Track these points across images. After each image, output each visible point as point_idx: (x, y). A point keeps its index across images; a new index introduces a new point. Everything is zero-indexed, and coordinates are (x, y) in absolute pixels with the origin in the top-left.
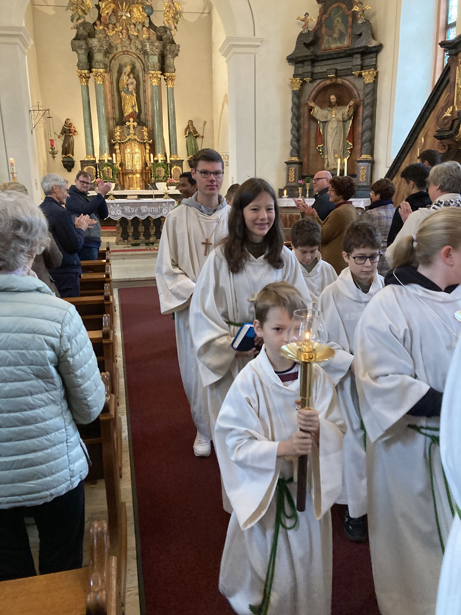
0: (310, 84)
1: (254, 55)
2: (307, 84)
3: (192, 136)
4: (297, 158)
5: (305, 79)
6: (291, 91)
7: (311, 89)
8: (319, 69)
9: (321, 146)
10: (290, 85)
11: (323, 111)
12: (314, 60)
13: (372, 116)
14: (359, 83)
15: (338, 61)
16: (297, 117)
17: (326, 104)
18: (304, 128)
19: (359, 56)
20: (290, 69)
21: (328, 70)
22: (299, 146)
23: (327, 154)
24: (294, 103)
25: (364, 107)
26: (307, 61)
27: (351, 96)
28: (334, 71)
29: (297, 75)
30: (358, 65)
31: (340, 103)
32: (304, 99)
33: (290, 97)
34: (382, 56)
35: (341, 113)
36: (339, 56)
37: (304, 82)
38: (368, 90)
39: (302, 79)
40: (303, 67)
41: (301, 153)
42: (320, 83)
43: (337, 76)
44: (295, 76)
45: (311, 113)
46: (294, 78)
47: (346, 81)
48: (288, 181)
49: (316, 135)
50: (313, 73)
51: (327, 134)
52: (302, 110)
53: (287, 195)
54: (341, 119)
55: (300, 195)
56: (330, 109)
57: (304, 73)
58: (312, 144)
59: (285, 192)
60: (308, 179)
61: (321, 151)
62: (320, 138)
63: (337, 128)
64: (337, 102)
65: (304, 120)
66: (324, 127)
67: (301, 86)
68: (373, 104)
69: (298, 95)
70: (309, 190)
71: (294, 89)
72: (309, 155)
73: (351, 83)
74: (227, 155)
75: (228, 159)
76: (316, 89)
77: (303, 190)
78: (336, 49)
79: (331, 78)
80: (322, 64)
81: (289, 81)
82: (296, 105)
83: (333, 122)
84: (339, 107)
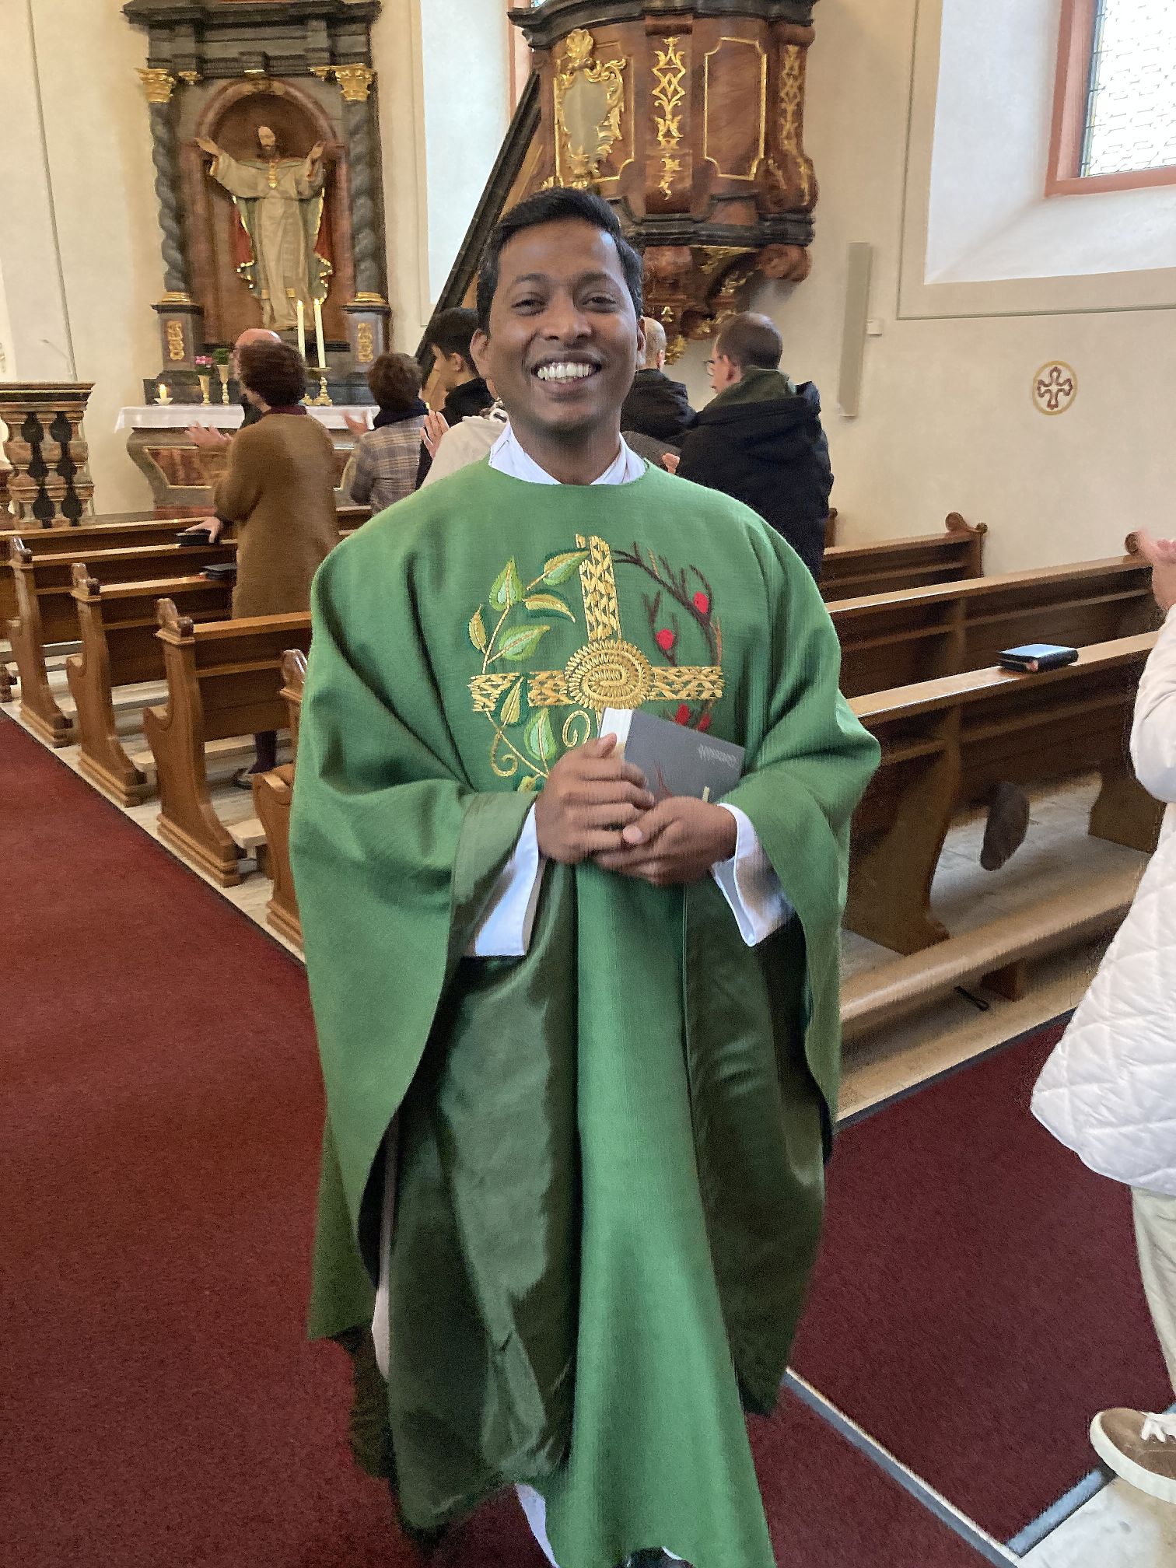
0: (198, 91)
2: (191, 88)
4: (186, 297)
5: (181, 74)
6: (146, 104)
7: (202, 103)
9: (248, 264)
10: (139, 86)
11: (242, 167)
12: (203, 24)
13: (374, 191)
14: (327, 97)
15: (268, 32)
16: (172, 180)
18: (195, 214)
19: (323, 24)
20: (138, 43)
21: (242, 54)
22: (187, 261)
23: (268, 288)
24: (158, 140)
25: (351, 165)
26: (178, 22)
28: (260, 59)
29: (158, 60)
30: (322, 50)
31: (287, 148)
32: (185, 132)
33: (146, 121)
34: (381, 30)
35: (291, 177)
36: (266, 18)
37: (181, 84)
38: (358, 116)
39: (172, 73)
40: (170, 40)
41: (196, 282)
42: (225, 89)
43: (270, 76)
44: (154, 61)
45: (211, 173)
46: (150, 67)
47: (301, 91)
48: (167, 359)
49: (232, 235)
50: (202, 62)
51: (260, 235)
52: (182, 163)
53: (168, 396)
54: (293, 193)
55: (206, 395)
56: (259, 164)
57: (176, 56)
58: (224, 258)
59: (163, 389)
60: (220, 353)
61: (249, 278)
62: (244, 244)
63: (287, 218)
64: (278, 147)
65: (194, 188)
66: (250, 213)
67: (172, 91)
68: (373, 159)
69: (167, 117)
70: (228, 384)
71: (153, 100)
72: (216, 289)
73: (309, 96)
76: (216, 105)
77: (211, 384)
79: (252, 79)
80: (226, 38)
81: (137, 77)
82: (164, 146)
83: (273, 200)
84: (285, 161)
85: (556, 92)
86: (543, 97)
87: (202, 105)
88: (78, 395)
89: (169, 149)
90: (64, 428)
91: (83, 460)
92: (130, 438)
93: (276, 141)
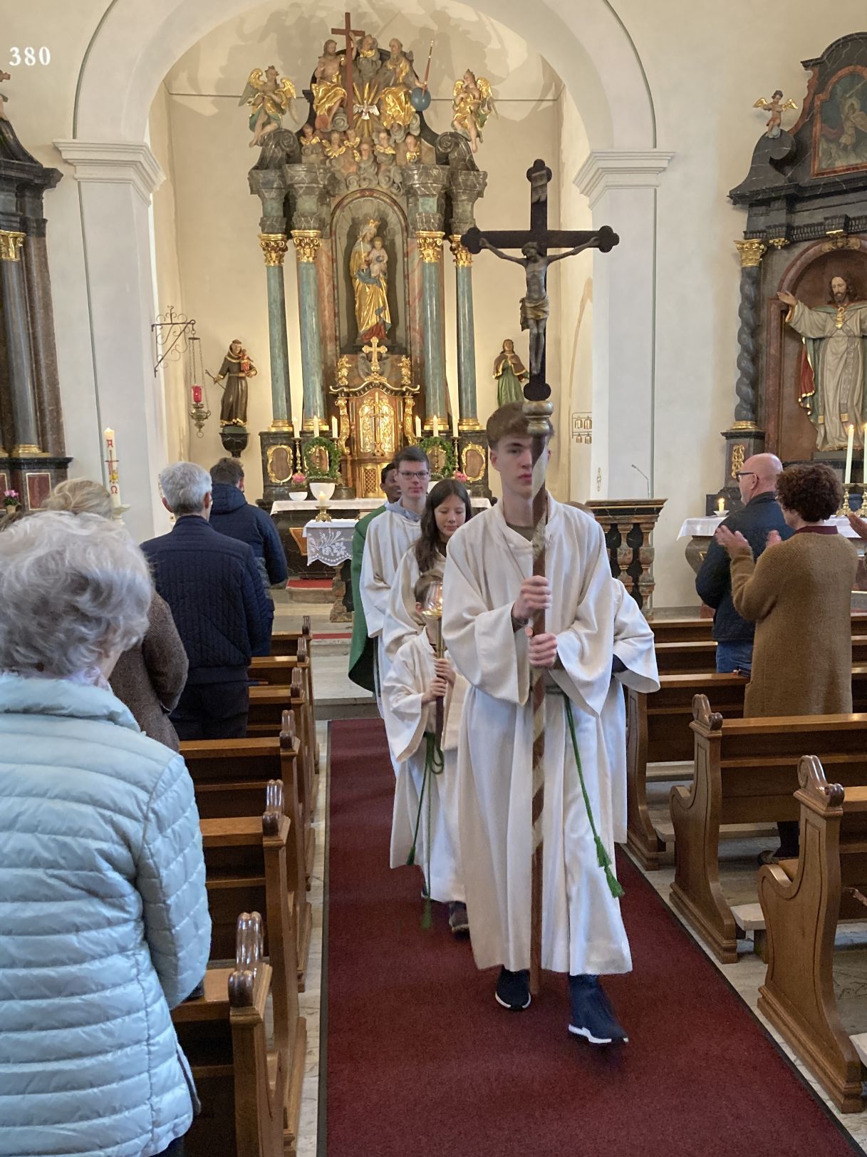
0: (785, 253)
1: (652, 191)
2: (777, 252)
3: (511, 378)
4: (752, 424)
5: (771, 242)
6: (739, 268)
7: (786, 263)
8: (804, 217)
9: (809, 395)
10: (735, 255)
11: (814, 313)
12: (794, 199)
15: (851, 197)
16: (752, 329)
17: (821, 298)
18: (768, 355)
20: (738, 220)
21: (826, 219)
22: (757, 396)
23: (824, 413)
24: (745, 297)
26: (777, 199)
28: (842, 221)
29: (752, 232)
32: (770, 287)
35: (856, 317)
37: (771, 249)
39: (764, 242)
40: (766, 214)
41: (762, 412)
42: (809, 248)
43: (848, 232)
44: (749, 234)
45: (787, 320)
46: (746, 239)
48: (728, 477)
49: (798, 369)
50: (790, 228)
51: (823, 369)
52: (764, 313)
53: (725, 509)
54: (857, 331)
56: (830, 309)
57: (769, 227)
58: (789, 389)
59: (721, 502)
61: (808, 406)
62: (808, 377)
63: (848, 353)
64: (847, 293)
65: (770, 335)
66: (816, 351)
67: (762, 256)
69: (754, 279)
71: (744, 265)
72: (779, 416)
74: (588, 418)
75: (591, 427)
76: (799, 263)
78: (848, 170)
79: (834, 238)
80: (814, 207)
81: (735, 247)
82: (750, 302)
83: (838, 339)
84: (852, 304)
87: (788, 264)
88: (651, 510)
89: (753, 305)
90: (638, 536)
91: (649, 563)
92: (690, 544)
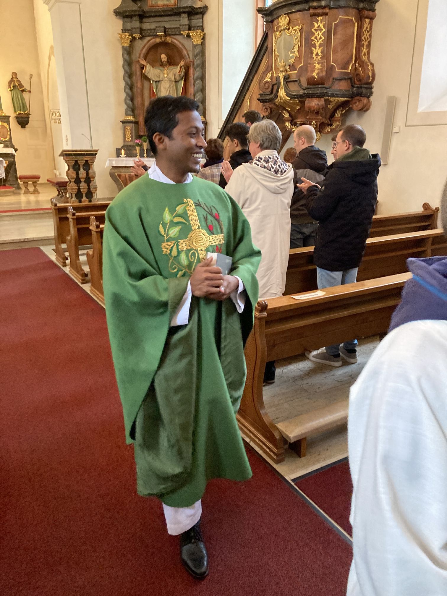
0: (140, 41)
1: (77, 6)
2: (137, 40)
3: (18, 91)
4: (133, 118)
5: (134, 35)
6: (121, 46)
7: (141, 46)
8: (148, 25)
10: (118, 40)
11: (155, 69)
12: (142, 16)
13: (203, 78)
14: (187, 43)
15: (166, 18)
16: (129, 75)
17: (157, 63)
18: (137, 87)
19: (186, 15)
20: (118, 24)
21: (156, 27)
22: (134, 105)
24: (125, 60)
25: (195, 69)
26: (135, 15)
27: (182, 57)
28: (163, 29)
29: (125, 30)
30: (186, 25)
31: (171, 62)
32: (135, 56)
33: (121, 53)
34: (208, 17)
35: (172, 73)
36: (166, 14)
37: (134, 39)
38: (197, 51)
39: (131, 35)
40: (131, 22)
41: (136, 112)
42: (149, 41)
43: (166, 35)
44: (124, 30)
45: (143, 72)
46: (123, 33)
47: (177, 41)
48: (125, 141)
49: (150, 94)
50: (141, 30)
52: (133, 68)
53: (125, 154)
54: (173, 79)
55: (138, 154)
56: (161, 68)
57: (132, 28)
59: (123, 151)
60: (144, 138)
63: (170, 88)
64: (168, 62)
65: (137, 78)
66: (157, 87)
67: (131, 42)
68: (203, 65)
69: (128, 51)
70: (146, 150)
71: (123, 45)
73: (180, 43)
74: (58, 112)
75: (60, 116)
76: (146, 47)
77: (140, 150)
78: (164, 6)
79: (160, 36)
80: (150, 21)
81: (118, 36)
82: (128, 62)
83: (166, 82)
84: (170, 67)
85: (274, 38)
86: (268, 41)
87: (142, 46)
88: (93, 154)
89: (129, 63)
90: (88, 166)
91: (94, 178)
92: (111, 170)
93: (168, 59)
